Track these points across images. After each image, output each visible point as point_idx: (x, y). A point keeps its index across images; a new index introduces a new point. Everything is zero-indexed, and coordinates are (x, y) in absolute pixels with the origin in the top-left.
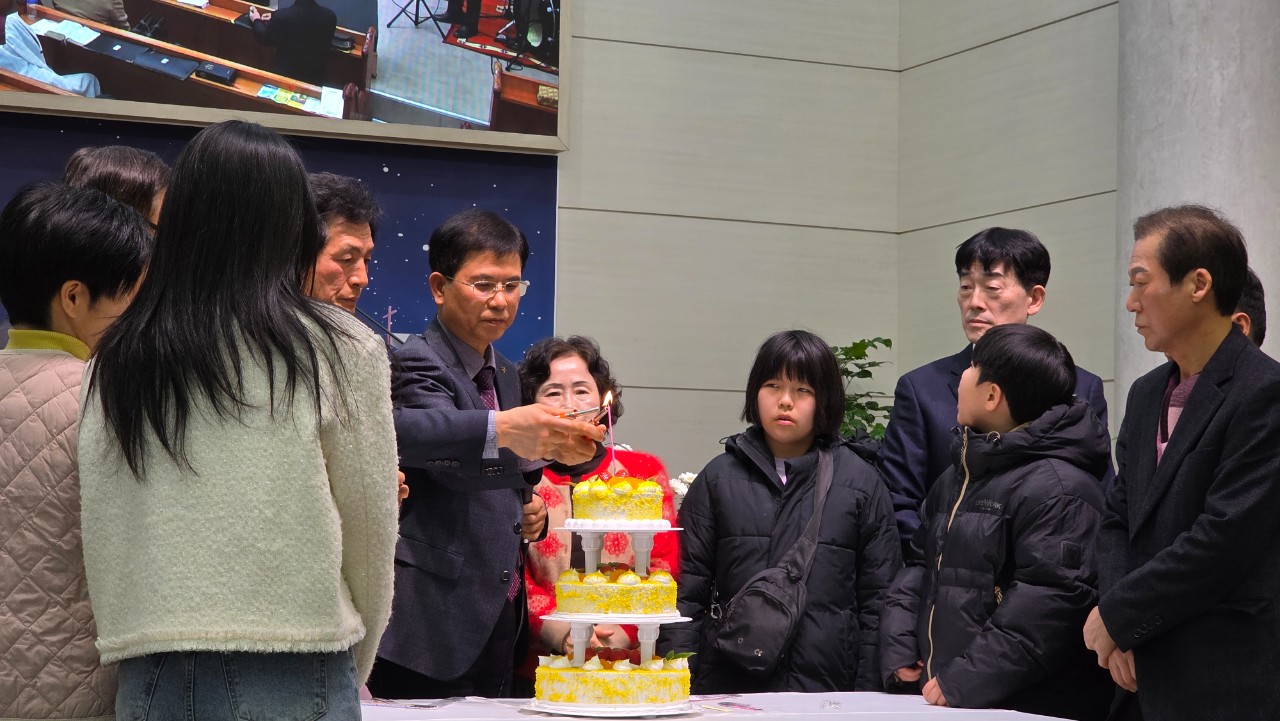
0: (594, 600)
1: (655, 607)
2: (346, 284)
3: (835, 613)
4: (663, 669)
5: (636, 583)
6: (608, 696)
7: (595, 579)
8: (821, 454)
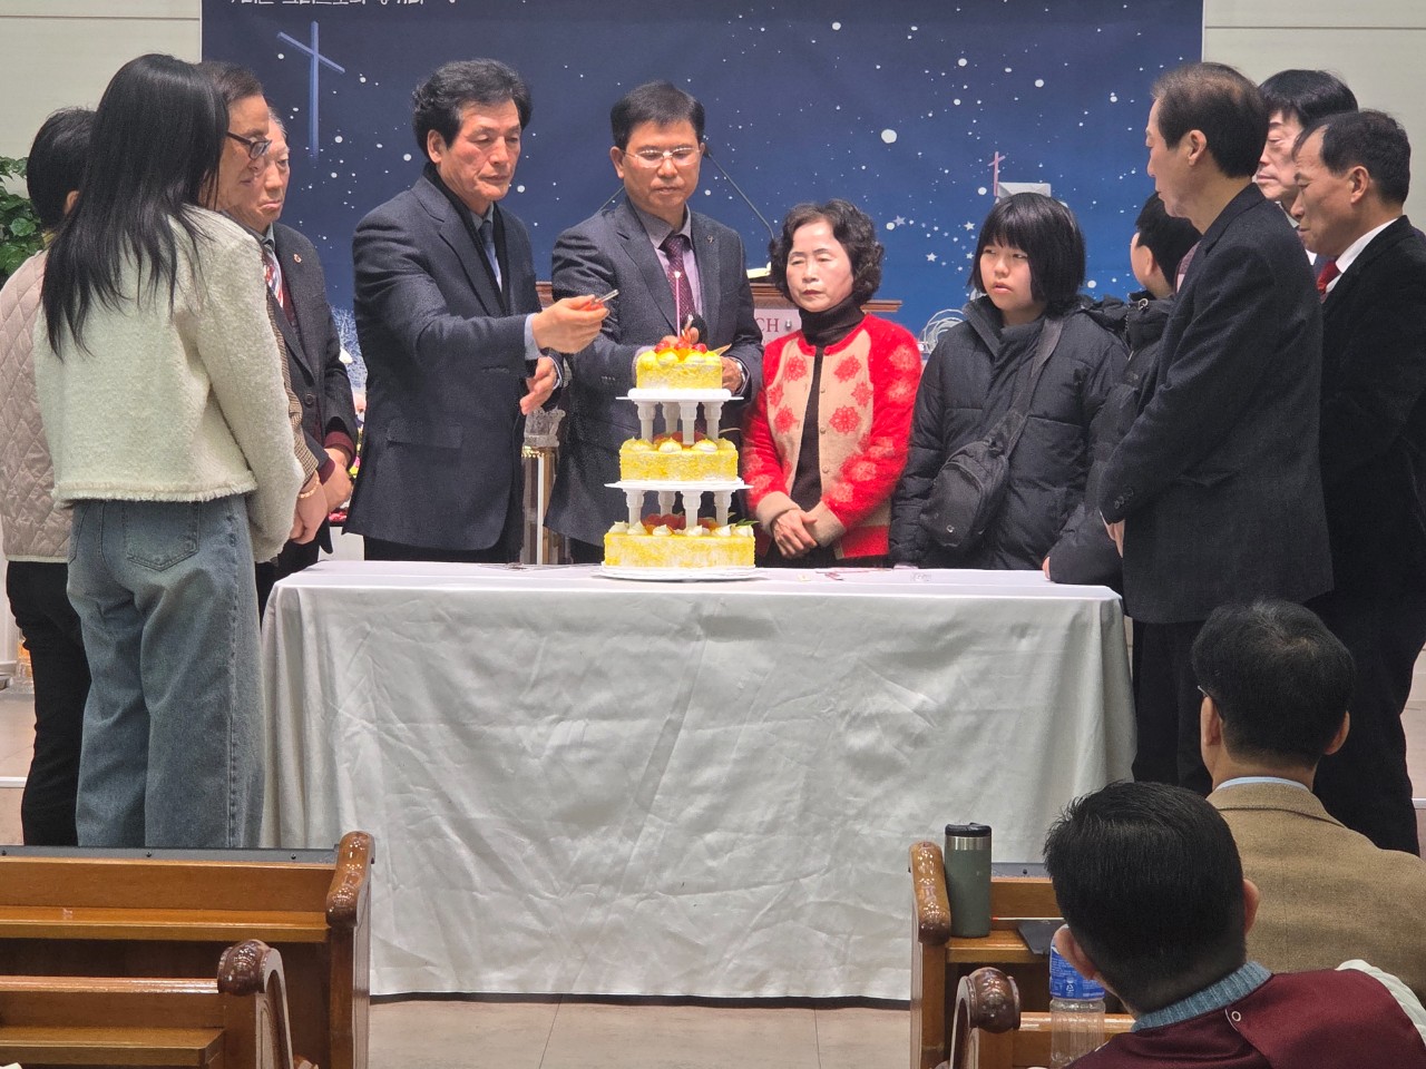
2: (487, 164)
3: (1045, 490)
5: (673, 450)
8: (1047, 321)
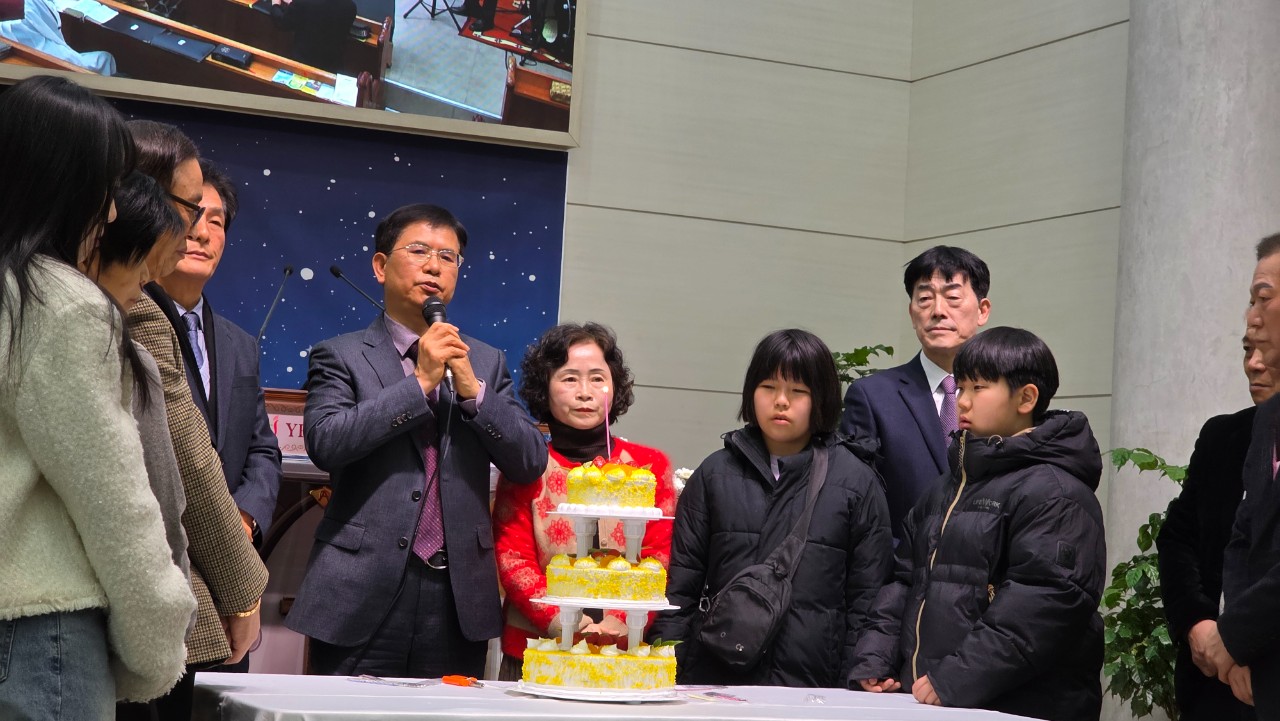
0: (583, 584)
1: (643, 593)
4: (650, 655)
6: (594, 680)
7: (588, 565)
